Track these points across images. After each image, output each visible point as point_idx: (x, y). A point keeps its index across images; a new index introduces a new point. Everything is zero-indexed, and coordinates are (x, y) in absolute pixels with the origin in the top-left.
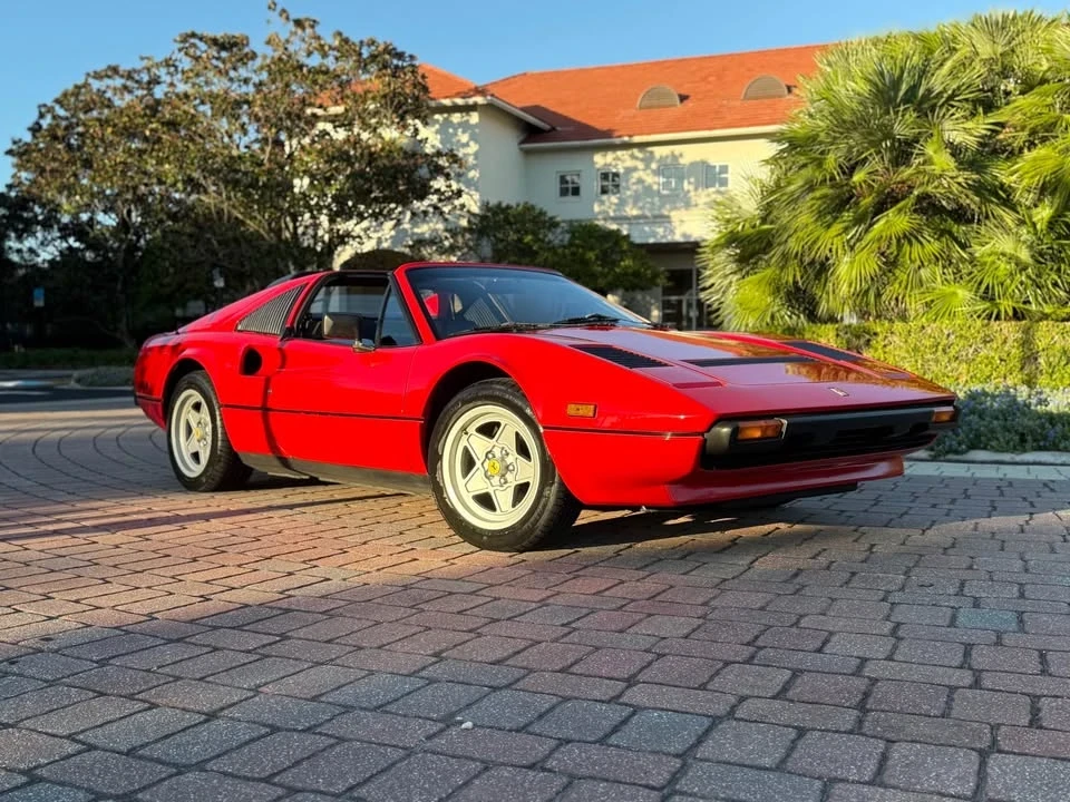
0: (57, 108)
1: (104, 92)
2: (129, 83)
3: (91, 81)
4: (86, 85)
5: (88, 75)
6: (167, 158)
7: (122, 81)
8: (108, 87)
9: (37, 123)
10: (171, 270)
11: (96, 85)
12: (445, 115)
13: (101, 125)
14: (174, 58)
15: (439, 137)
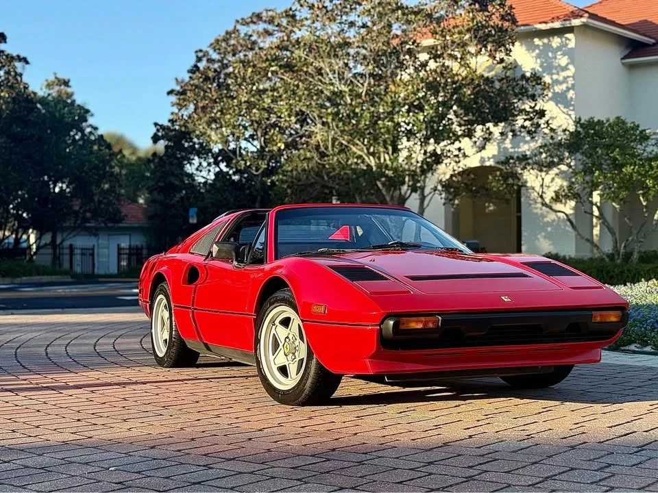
0: (211, 52)
1: (251, 36)
2: (270, 28)
3: (239, 27)
4: (236, 31)
5: (237, 21)
6: (280, 96)
7: (266, 26)
8: (254, 31)
9: (196, 66)
10: (289, 191)
11: (243, 30)
12: (546, 41)
13: (244, 66)
14: (294, 9)
15: (539, 61)
